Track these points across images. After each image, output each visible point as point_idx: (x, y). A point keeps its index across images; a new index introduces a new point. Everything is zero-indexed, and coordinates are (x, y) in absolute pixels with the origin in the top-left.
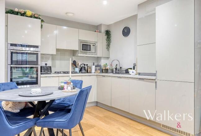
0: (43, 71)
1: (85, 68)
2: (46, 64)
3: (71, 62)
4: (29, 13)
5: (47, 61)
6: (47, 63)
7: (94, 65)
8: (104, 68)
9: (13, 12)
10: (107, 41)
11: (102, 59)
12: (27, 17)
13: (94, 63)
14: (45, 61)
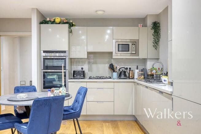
0: (75, 76)
1: (125, 72)
2: (82, 69)
3: (107, 66)
4: (58, 20)
5: (83, 66)
6: (83, 67)
7: (137, 69)
8: (149, 73)
9: (46, 22)
10: (154, 36)
11: (148, 60)
12: (57, 24)
13: (137, 66)
14: (81, 66)
